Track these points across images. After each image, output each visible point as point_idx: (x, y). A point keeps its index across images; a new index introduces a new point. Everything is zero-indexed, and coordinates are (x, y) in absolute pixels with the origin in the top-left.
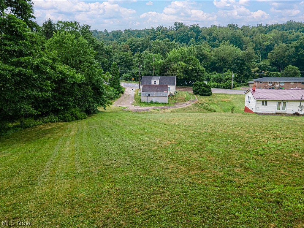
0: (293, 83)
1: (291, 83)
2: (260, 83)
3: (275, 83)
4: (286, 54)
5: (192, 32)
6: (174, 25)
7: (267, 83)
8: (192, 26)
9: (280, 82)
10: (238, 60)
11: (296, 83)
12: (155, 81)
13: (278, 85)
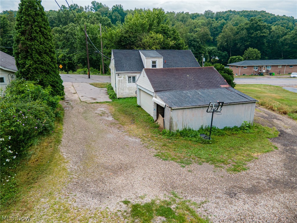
0: (281, 67)
1: (279, 67)
2: (244, 67)
3: (261, 67)
4: (238, 37)
5: (116, 13)
6: (91, 5)
7: (252, 68)
8: (114, 6)
9: (266, 66)
10: (195, 41)
11: (284, 67)
12: (154, 60)
13: (264, 70)
